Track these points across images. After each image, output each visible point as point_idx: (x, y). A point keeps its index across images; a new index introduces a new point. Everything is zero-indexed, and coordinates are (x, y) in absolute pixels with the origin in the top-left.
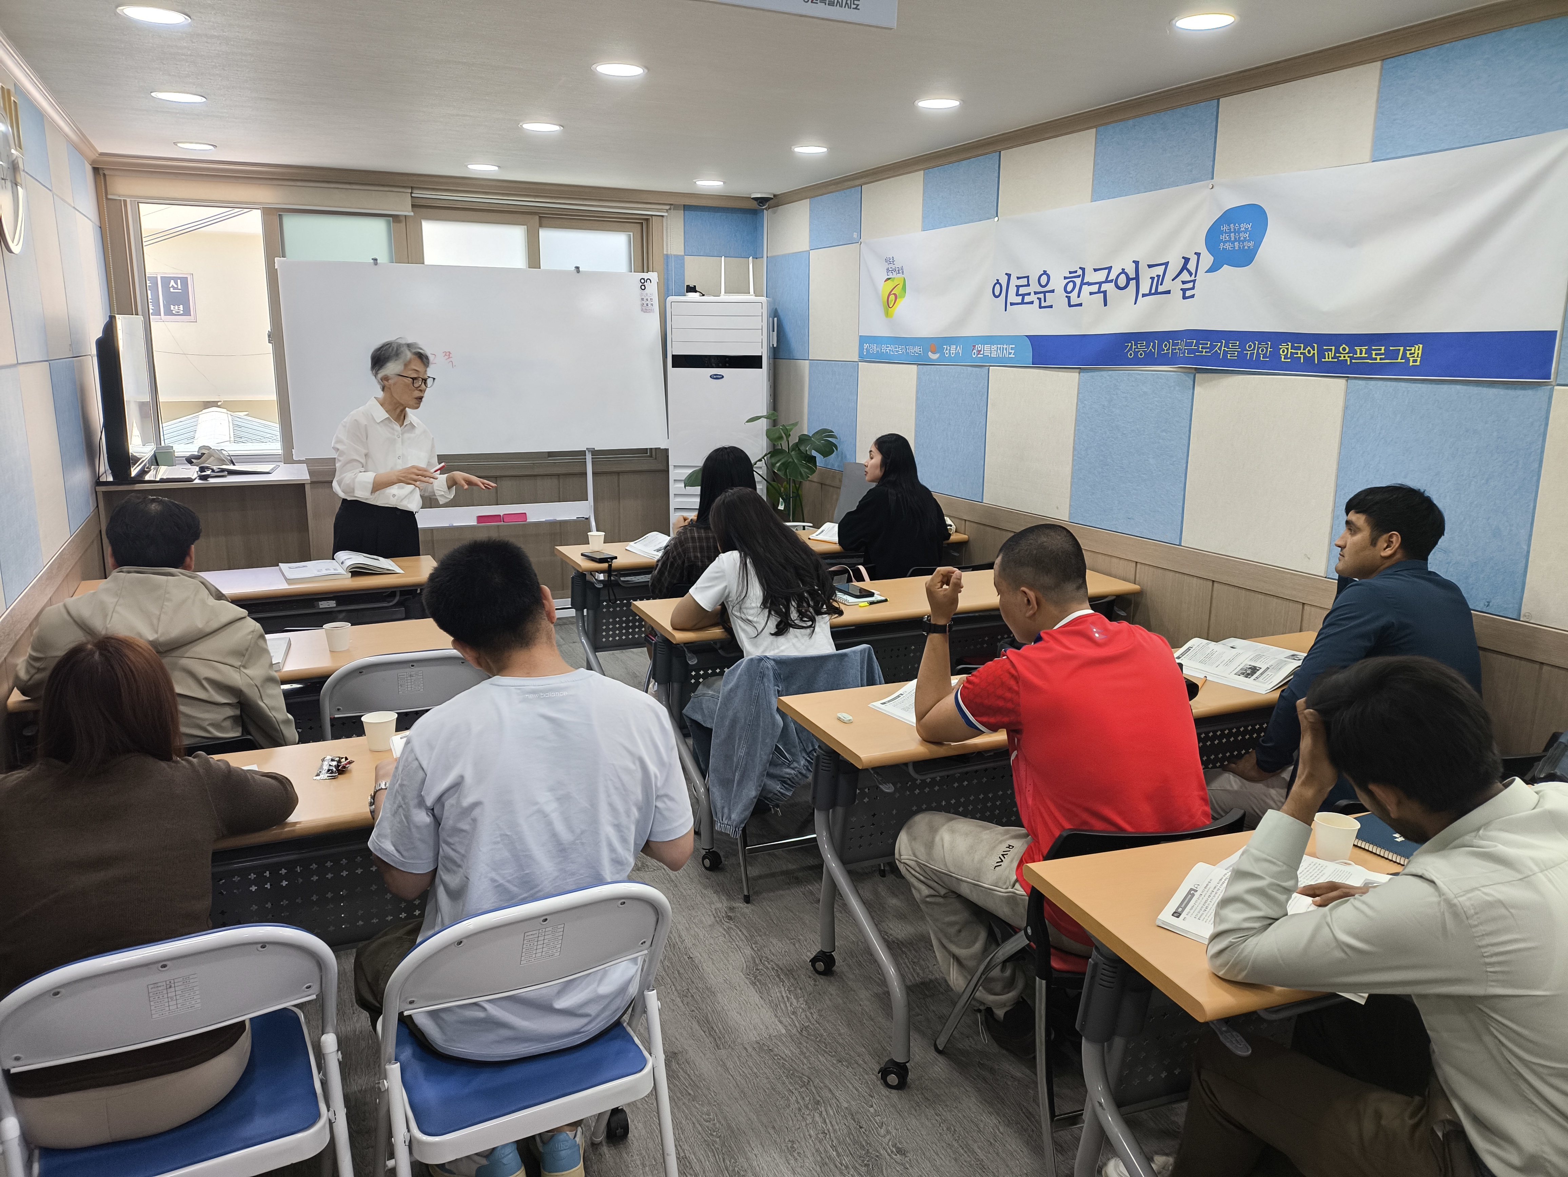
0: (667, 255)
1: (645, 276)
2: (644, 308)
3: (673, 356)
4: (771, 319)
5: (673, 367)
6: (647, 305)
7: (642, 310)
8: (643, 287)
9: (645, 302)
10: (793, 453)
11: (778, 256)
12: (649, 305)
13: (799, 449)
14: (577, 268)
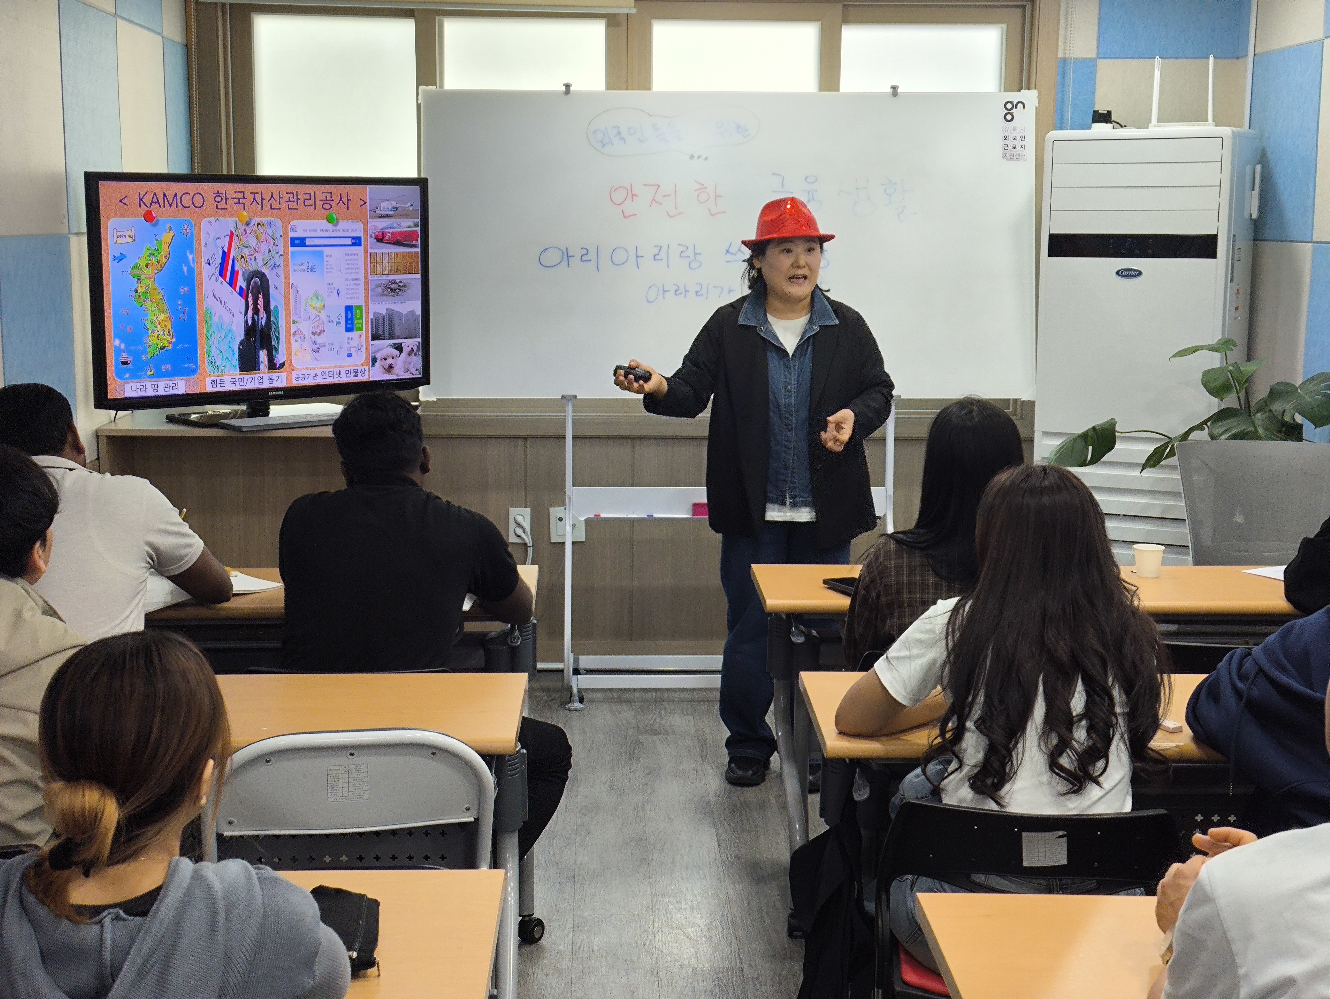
0: (1064, 60)
1: (1015, 97)
2: (1008, 152)
3: (1052, 237)
4: (1248, 168)
5: (1050, 255)
6: (1014, 147)
7: (1004, 156)
8: (1009, 117)
9: (1010, 143)
10: (1259, 415)
11: (1273, 51)
12: (1018, 147)
13: (1270, 411)
14: (894, 88)
